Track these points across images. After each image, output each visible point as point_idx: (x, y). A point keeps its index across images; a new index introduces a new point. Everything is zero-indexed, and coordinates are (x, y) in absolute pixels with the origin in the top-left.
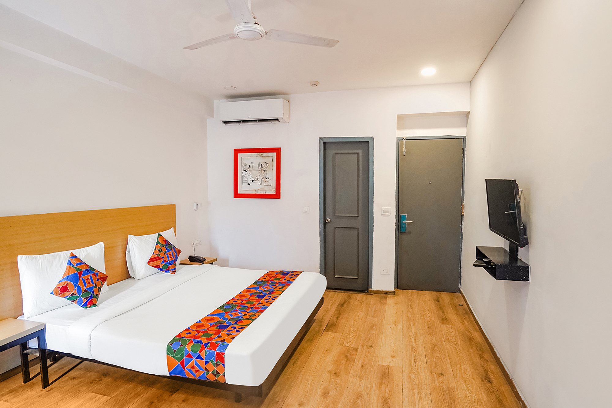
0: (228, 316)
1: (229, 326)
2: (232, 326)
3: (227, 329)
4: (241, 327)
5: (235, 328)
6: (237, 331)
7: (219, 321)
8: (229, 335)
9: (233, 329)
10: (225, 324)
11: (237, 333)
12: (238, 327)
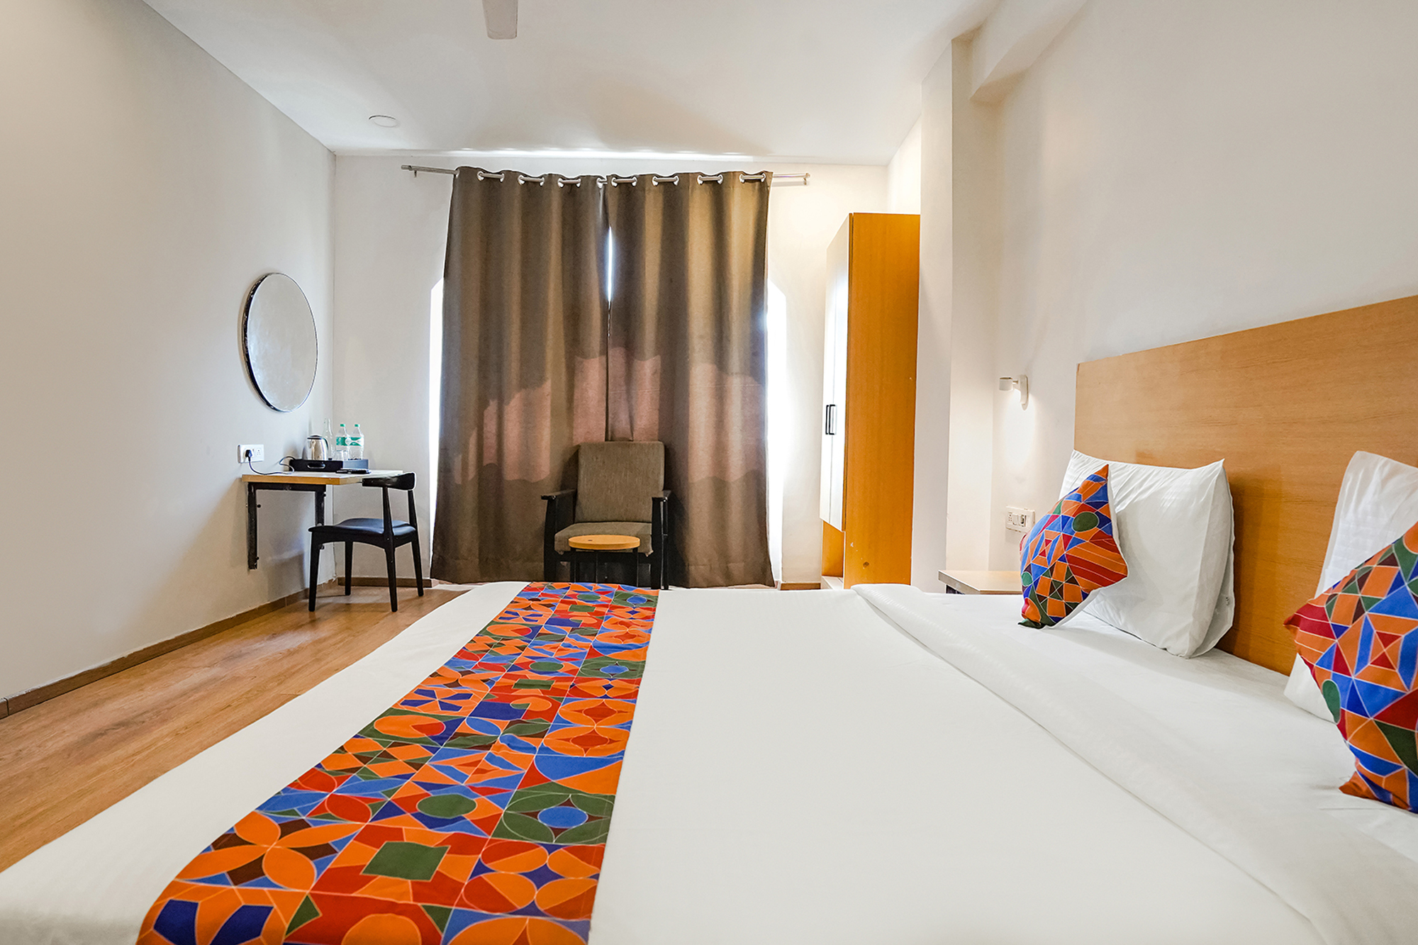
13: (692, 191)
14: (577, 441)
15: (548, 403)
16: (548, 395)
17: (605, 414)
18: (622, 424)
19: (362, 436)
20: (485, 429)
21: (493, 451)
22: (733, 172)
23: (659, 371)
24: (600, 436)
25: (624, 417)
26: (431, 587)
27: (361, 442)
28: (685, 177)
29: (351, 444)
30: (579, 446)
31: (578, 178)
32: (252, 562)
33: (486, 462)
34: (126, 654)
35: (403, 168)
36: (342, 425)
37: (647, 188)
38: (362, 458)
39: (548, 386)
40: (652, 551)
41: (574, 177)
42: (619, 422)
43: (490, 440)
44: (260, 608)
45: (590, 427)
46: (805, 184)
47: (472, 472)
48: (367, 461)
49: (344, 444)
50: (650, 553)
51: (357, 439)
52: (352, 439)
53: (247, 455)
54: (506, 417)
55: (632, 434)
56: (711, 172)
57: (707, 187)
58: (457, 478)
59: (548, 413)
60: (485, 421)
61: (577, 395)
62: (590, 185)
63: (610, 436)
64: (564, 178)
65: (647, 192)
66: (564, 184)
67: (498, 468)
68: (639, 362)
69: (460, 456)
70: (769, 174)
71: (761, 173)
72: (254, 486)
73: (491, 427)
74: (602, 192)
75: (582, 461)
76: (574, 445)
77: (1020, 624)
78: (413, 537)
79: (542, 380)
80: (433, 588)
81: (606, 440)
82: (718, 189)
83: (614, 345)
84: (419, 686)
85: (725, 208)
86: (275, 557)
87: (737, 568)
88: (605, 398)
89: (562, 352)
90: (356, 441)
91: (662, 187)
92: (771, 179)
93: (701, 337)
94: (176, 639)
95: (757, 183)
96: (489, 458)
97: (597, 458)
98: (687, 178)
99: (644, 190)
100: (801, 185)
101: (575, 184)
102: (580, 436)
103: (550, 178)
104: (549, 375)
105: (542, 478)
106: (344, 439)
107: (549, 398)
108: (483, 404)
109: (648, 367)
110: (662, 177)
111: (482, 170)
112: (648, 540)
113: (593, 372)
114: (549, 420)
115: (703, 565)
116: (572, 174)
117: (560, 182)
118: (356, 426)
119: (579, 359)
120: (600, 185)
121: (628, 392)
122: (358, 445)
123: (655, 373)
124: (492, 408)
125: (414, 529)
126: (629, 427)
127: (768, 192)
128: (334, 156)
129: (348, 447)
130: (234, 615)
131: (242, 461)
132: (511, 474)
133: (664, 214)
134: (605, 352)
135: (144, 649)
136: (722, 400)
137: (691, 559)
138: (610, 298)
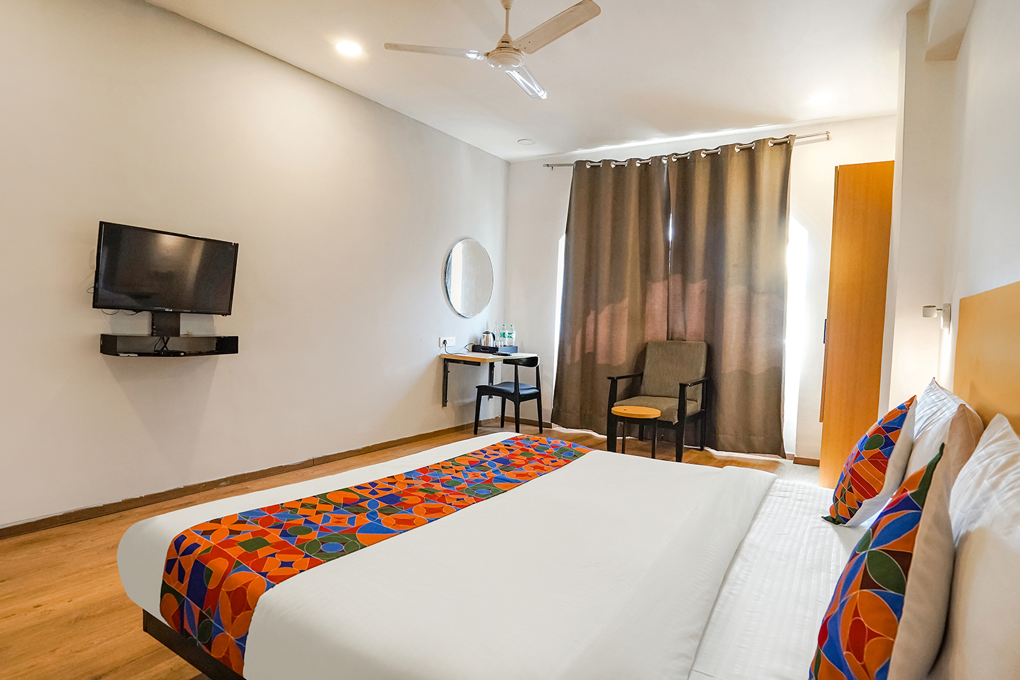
0: (490, 474)
1: (493, 461)
2: (489, 460)
3: (498, 457)
4: (476, 456)
5: (486, 456)
6: (485, 452)
7: (508, 471)
8: (498, 450)
9: (489, 456)
10: (498, 465)
11: (486, 450)
12: (482, 457)
13: (731, 156)
14: (647, 339)
15: (626, 313)
16: (626, 308)
17: (666, 321)
18: (679, 328)
19: (514, 332)
20: (587, 329)
21: (592, 344)
22: (763, 140)
23: (705, 290)
24: (663, 336)
25: (680, 323)
26: (551, 428)
27: (514, 336)
28: (725, 148)
29: (508, 337)
30: (647, 343)
31: (650, 159)
32: (444, 404)
33: (587, 351)
34: (370, 445)
35: (544, 166)
36: (504, 325)
37: (697, 160)
38: (514, 345)
39: (626, 301)
40: (677, 421)
41: (648, 158)
42: (677, 326)
43: (590, 337)
44: (448, 429)
45: (657, 329)
46: (828, 139)
47: (577, 358)
48: (517, 347)
49: (504, 337)
50: (676, 423)
51: (511, 334)
52: (509, 334)
53: (444, 343)
54: (599, 322)
55: (686, 335)
56: (746, 141)
57: (744, 152)
58: (568, 360)
59: (626, 319)
60: (588, 324)
61: (648, 306)
62: (657, 162)
63: (670, 337)
64: (641, 160)
65: (696, 163)
66: (641, 164)
67: (594, 354)
68: (691, 284)
69: (570, 346)
70: (793, 137)
71: (787, 137)
72: (447, 362)
73: (590, 327)
74: (666, 166)
75: (648, 353)
76: (645, 342)
77: (822, 517)
78: (537, 396)
79: (623, 297)
80: (553, 429)
81: (667, 339)
82: (751, 153)
83: (674, 273)
84: (376, 481)
85: (757, 168)
86: (460, 401)
87: (758, 440)
88: (666, 310)
89: (638, 278)
90: (510, 335)
91: (709, 157)
92: (794, 140)
93: (736, 265)
94: (398, 441)
95: (784, 145)
96: (589, 348)
97: (658, 352)
98: (727, 149)
99: (695, 161)
100: (824, 141)
101: (648, 163)
102: (650, 335)
103: (631, 161)
104: (628, 293)
105: (621, 363)
106: (504, 333)
107: (627, 310)
108: (586, 313)
109: (697, 288)
110: (709, 150)
111: (589, 161)
112: (675, 413)
113: (658, 292)
114: (626, 324)
115: (731, 435)
116: (646, 156)
117: (638, 163)
118: (512, 326)
119: (649, 283)
120: (665, 162)
121: (684, 304)
122: (511, 337)
123: (702, 292)
124: (592, 316)
125: (538, 391)
126: (684, 330)
127: (791, 151)
128: (508, 164)
129: (507, 339)
130: (432, 431)
131: (441, 346)
132: (601, 360)
133: (711, 178)
134: (667, 277)
135: (380, 444)
136: (750, 312)
137: (720, 429)
138: (670, 238)
